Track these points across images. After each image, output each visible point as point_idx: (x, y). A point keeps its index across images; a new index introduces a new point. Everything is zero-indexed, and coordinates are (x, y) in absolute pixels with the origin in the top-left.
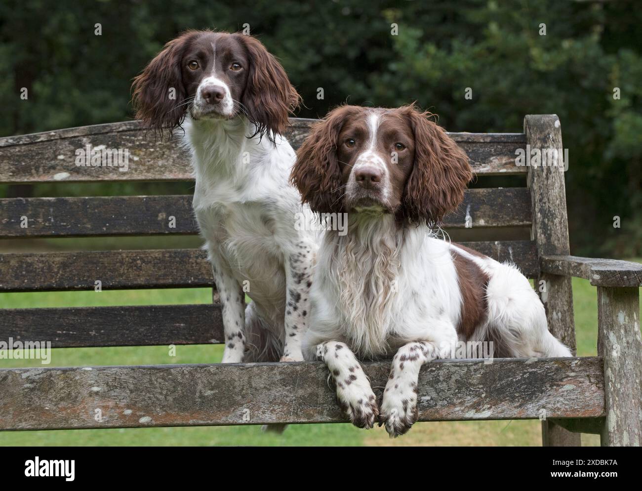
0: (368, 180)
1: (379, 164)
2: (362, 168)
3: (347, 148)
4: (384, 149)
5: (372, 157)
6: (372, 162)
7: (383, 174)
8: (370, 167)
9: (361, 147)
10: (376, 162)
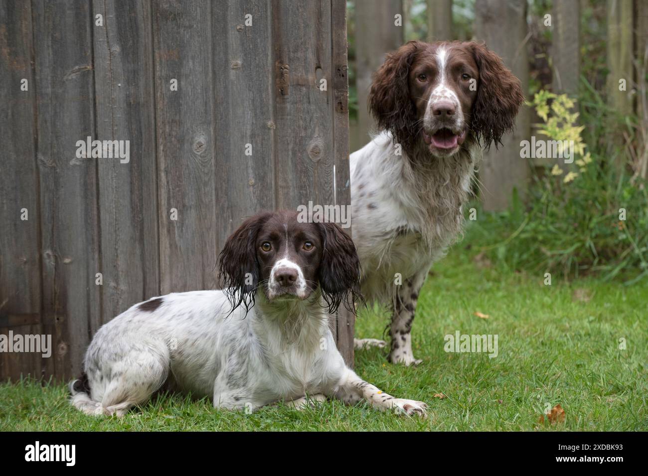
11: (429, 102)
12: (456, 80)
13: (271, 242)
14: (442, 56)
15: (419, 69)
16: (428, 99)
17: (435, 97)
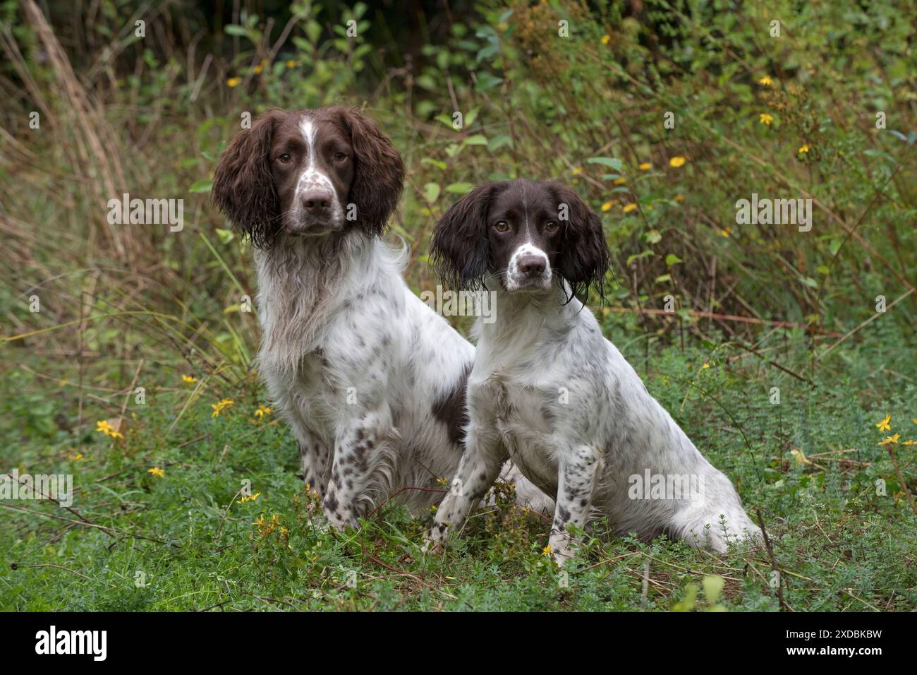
0: (317, 206)
1: (326, 184)
2: (309, 193)
3: (281, 164)
4: (326, 165)
5: (317, 176)
6: (318, 184)
7: (331, 197)
8: (318, 191)
9: (300, 164)
10: (322, 183)
11: (297, 191)
12: (329, 162)
13: (508, 221)
14: (308, 130)
15: (280, 147)
16: (294, 186)
17: (303, 184)
